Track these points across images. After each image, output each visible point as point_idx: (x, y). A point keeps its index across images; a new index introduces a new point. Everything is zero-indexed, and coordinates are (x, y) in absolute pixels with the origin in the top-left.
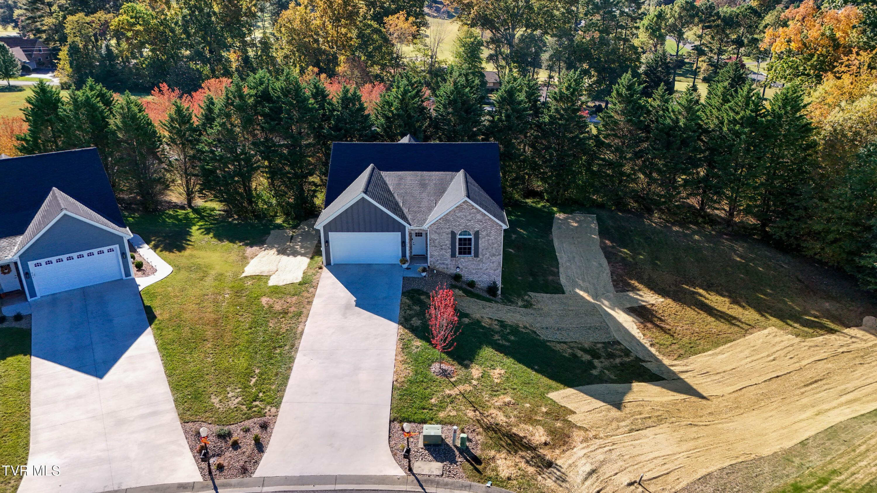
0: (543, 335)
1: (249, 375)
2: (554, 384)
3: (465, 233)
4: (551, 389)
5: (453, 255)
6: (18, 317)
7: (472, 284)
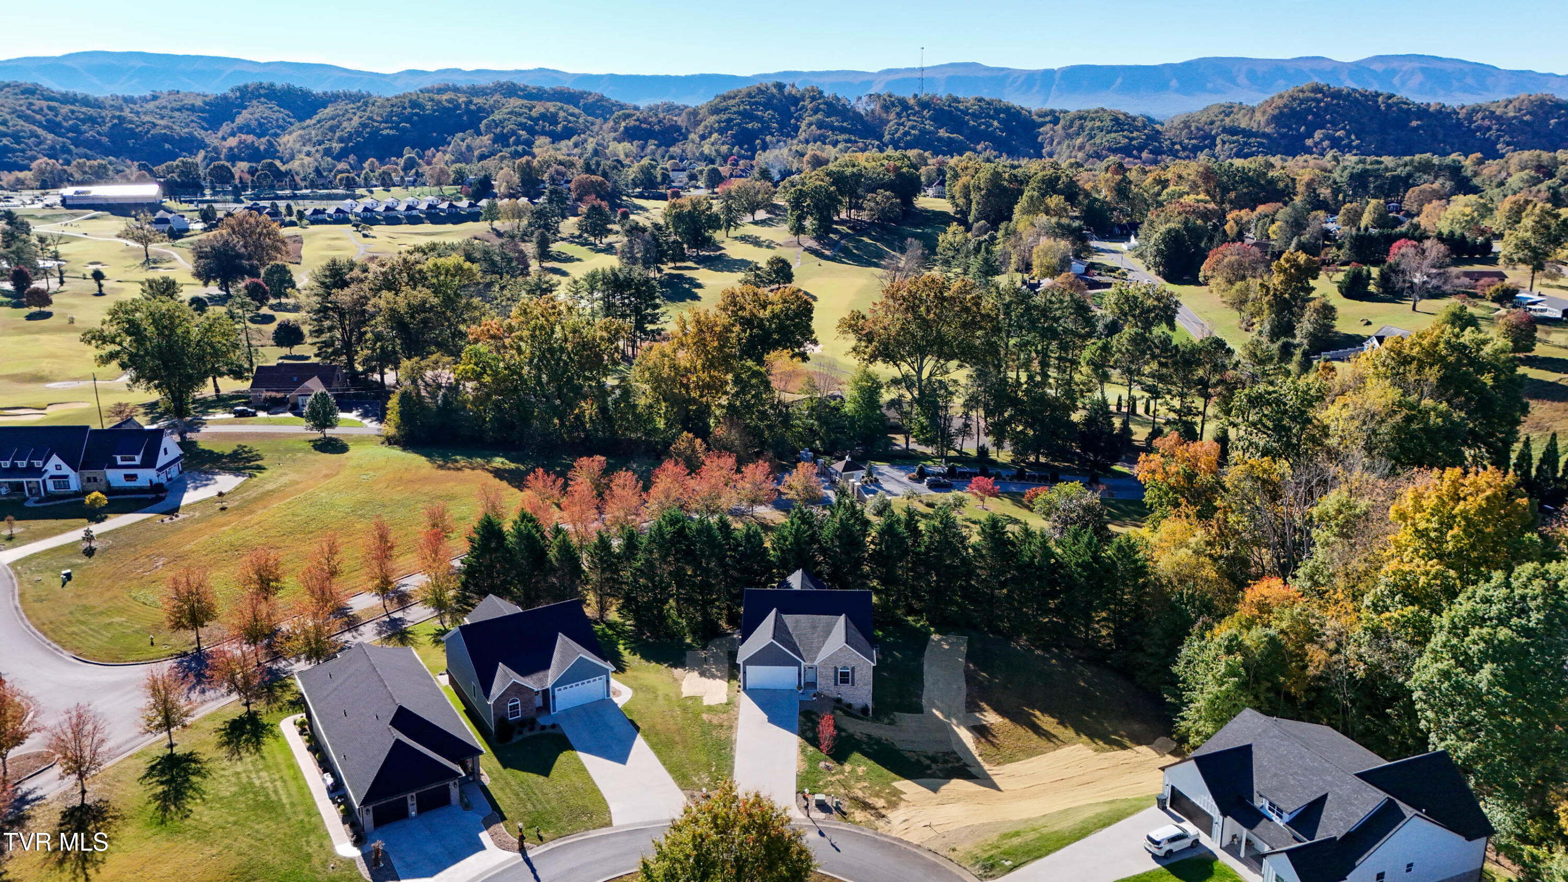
0: (899, 746)
1: (710, 765)
2: (898, 777)
3: (845, 668)
4: (895, 780)
5: (836, 684)
6: (554, 726)
7: (850, 706)
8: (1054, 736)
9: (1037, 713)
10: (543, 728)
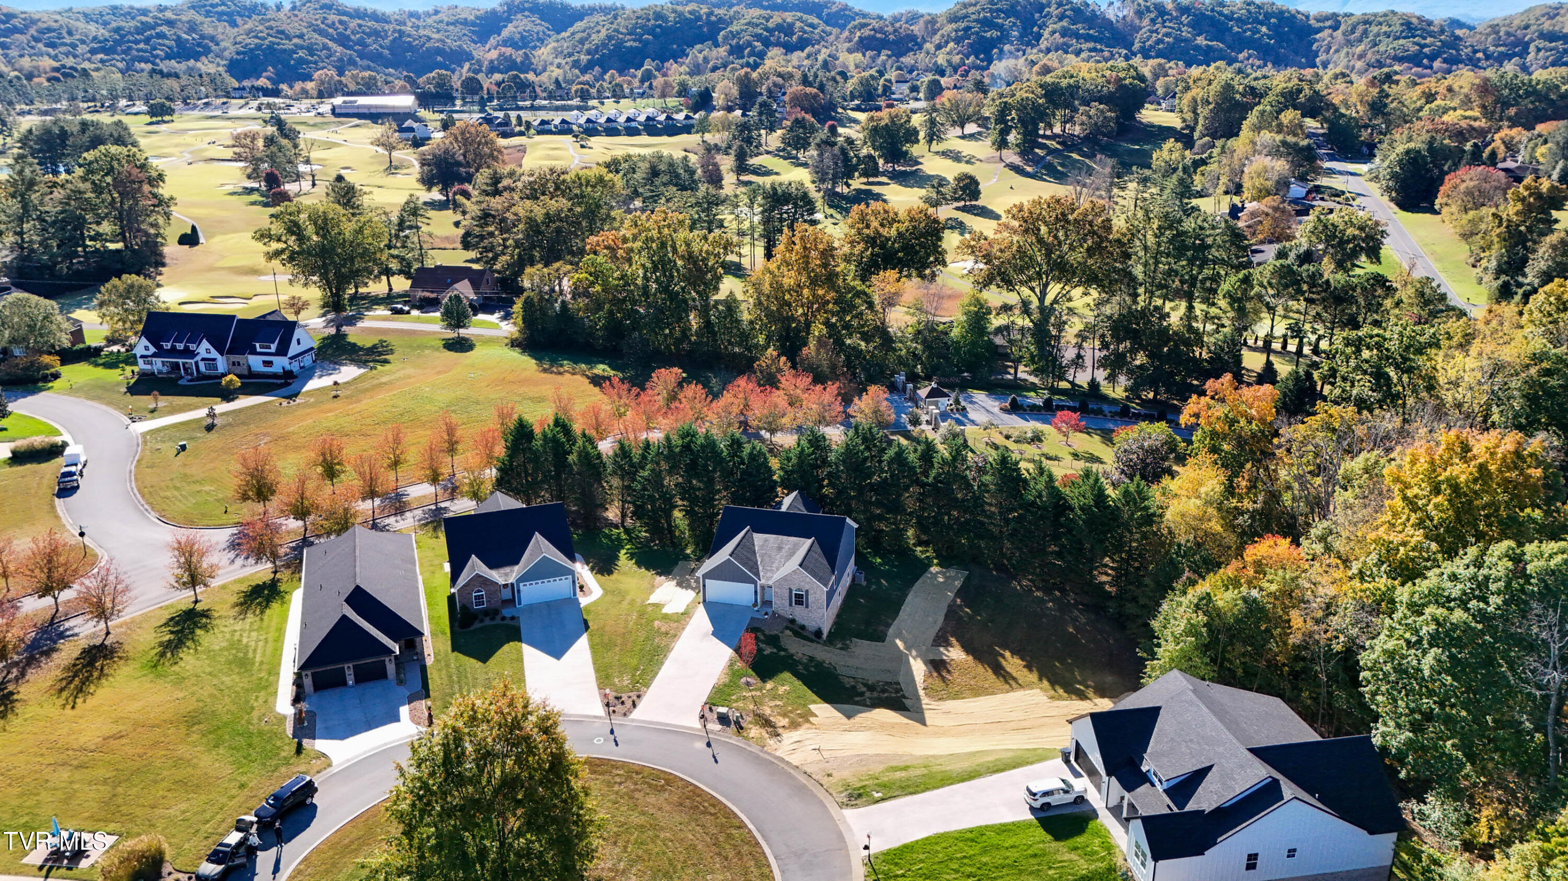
0: (840, 670)
1: (637, 669)
2: (819, 700)
3: (799, 590)
4: (814, 702)
5: (791, 605)
6: (513, 618)
7: (803, 627)
8: (1014, 679)
9: (1007, 654)
10: (503, 618)
